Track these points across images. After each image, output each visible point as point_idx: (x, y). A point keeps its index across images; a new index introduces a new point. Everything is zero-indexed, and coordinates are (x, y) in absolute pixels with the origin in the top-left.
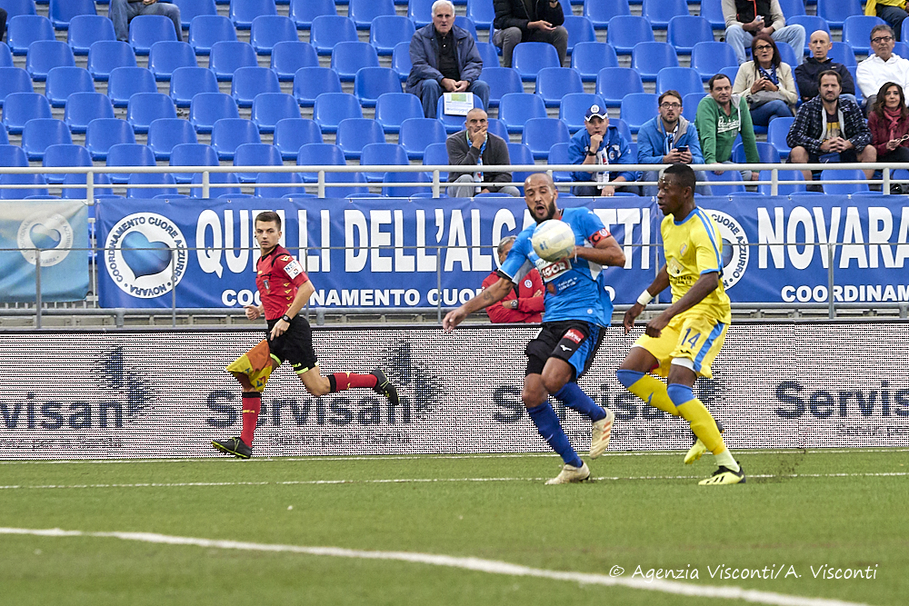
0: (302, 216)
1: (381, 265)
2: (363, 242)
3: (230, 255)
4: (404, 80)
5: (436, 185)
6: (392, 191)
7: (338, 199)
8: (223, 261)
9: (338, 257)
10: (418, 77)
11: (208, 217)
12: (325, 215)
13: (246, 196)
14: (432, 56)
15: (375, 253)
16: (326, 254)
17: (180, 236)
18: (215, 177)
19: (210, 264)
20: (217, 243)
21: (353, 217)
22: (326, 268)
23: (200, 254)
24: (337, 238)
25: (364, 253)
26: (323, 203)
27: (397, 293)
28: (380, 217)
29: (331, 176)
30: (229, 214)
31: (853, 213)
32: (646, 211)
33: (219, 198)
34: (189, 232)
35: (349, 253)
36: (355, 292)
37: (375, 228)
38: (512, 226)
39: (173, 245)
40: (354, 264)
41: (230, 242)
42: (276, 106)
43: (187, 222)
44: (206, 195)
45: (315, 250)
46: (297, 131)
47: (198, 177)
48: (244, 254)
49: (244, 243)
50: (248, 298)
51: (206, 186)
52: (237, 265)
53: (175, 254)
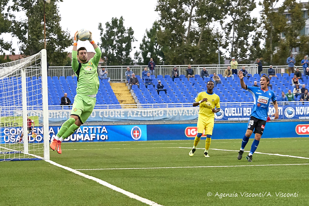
0: (238, 109)
2: (246, 112)
3: (229, 114)
6: (249, 105)
7: (243, 107)
8: (228, 115)
9: (243, 114)
11: (226, 109)
12: (241, 109)
13: (231, 106)
16: (241, 113)
17: (223, 111)
18: (227, 104)
19: (227, 115)
20: (227, 112)
21: (245, 109)
22: (241, 115)
23: (225, 114)
24: (243, 111)
26: (241, 107)
28: (248, 109)
29: (242, 104)
30: (229, 108)
31: (308, 107)
32: (282, 107)
34: (224, 111)
35: (244, 113)
36: (245, 118)
37: (247, 110)
39: (222, 112)
40: (245, 115)
41: (229, 112)
42: (235, 95)
43: (224, 110)
44: (226, 106)
45: (240, 113)
46: (237, 98)
47: (225, 104)
48: (231, 114)
49: (231, 112)
50: (231, 119)
51: (226, 105)
52: (230, 115)
53: (222, 114)
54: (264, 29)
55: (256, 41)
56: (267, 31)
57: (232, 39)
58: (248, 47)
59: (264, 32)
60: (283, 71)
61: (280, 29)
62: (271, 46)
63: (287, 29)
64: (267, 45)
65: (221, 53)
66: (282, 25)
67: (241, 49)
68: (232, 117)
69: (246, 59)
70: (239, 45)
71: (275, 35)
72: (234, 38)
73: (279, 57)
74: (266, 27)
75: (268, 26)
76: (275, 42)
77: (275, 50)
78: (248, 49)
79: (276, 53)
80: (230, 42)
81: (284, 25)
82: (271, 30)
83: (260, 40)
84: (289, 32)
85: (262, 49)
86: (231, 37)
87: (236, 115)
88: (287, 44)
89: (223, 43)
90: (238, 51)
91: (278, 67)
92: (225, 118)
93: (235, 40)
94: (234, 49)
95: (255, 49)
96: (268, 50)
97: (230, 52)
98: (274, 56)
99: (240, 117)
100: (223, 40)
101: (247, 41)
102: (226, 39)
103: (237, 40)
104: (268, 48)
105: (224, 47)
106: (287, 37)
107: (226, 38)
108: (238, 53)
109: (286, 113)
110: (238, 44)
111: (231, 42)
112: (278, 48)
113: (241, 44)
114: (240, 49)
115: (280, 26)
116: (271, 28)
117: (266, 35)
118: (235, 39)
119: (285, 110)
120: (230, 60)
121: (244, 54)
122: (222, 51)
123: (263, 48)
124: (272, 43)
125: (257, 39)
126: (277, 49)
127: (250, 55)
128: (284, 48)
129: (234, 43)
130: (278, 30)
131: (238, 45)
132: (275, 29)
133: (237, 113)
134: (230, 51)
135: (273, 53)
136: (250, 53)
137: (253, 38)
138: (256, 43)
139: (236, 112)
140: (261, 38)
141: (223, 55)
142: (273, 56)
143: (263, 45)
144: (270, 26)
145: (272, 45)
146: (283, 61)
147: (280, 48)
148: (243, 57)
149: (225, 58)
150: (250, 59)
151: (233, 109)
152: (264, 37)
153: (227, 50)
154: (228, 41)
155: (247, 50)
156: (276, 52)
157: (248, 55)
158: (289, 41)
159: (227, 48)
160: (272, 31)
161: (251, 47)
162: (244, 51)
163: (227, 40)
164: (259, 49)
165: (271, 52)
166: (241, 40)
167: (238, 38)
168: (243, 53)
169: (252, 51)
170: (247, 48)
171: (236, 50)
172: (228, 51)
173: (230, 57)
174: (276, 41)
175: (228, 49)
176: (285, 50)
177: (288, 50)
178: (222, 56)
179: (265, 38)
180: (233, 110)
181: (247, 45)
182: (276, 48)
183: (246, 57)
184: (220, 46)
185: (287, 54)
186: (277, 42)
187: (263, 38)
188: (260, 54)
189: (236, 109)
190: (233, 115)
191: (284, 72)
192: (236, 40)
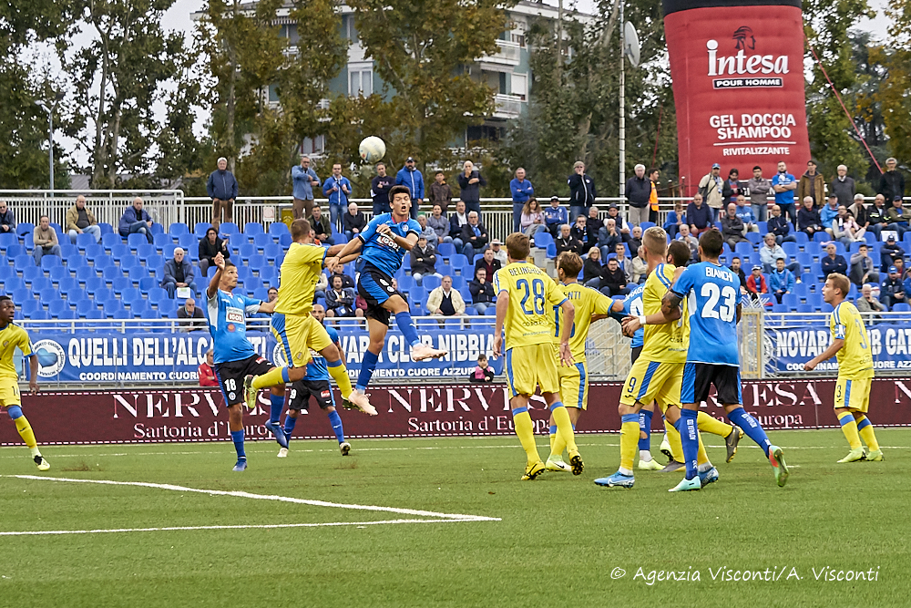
0: (115, 341)
1: (149, 362)
2: (141, 352)
3: (83, 358)
4: (160, 282)
5: (173, 327)
6: (155, 330)
7: (130, 334)
8: (80, 361)
9: (130, 359)
10: (166, 281)
11: (74, 342)
12: (125, 341)
13: (91, 332)
14: (173, 273)
15: (147, 357)
16: (125, 357)
17: (62, 350)
18: (76, 324)
19: (75, 362)
20: (78, 353)
21: (137, 341)
22: (125, 364)
23: (71, 358)
24: (130, 350)
25: (141, 357)
26: (124, 336)
27: (156, 374)
28: (149, 341)
29: (127, 324)
30: (83, 341)
31: (353, 339)
32: (264, 338)
33: (79, 334)
34: (66, 348)
35: (135, 357)
36: (138, 374)
37: (146, 346)
38: (206, 345)
39: (58, 354)
40: (137, 362)
41: (83, 352)
42: (103, 295)
43: (65, 344)
44: (73, 332)
45: (120, 356)
46: (113, 305)
47: (70, 324)
48: (90, 357)
49: (90, 352)
50: (91, 377)
51: (73, 328)
52: (87, 363)
53: (59, 358)
54: (207, 72)
55: (180, 111)
56: (216, 79)
57: (97, 103)
58: (153, 131)
59: (208, 82)
60: (269, 214)
61: (263, 74)
62: (230, 131)
63: (286, 73)
64: (218, 128)
65: (58, 152)
66: (268, 60)
67: (130, 139)
68: (92, 368)
69: (146, 172)
70: (123, 125)
71: (243, 93)
72: (102, 100)
73: (259, 168)
74: (213, 67)
75: (223, 62)
76: (244, 118)
77: (244, 143)
78: (152, 141)
79: (248, 154)
80: (89, 113)
81: (274, 60)
82: (230, 76)
83: (193, 108)
84: (291, 83)
85: (199, 139)
86: (93, 99)
87: (108, 362)
88: (287, 126)
89: (67, 116)
90: (119, 145)
91: (253, 202)
92: (67, 372)
93: (106, 109)
94: (103, 137)
95: (178, 141)
96: (221, 142)
97: (89, 150)
98: (242, 166)
99: (123, 369)
100: (65, 108)
101: (148, 111)
102: (78, 105)
103: (114, 110)
104: (219, 137)
105: (71, 131)
106: (284, 102)
107: (76, 98)
108: (118, 152)
109: (279, 355)
110: (121, 120)
111: (93, 116)
112: (252, 139)
113: (128, 123)
114: (125, 139)
115: (260, 64)
116: (231, 69)
117: (213, 93)
118: (106, 104)
119: (276, 348)
120: (89, 177)
121: (139, 157)
122: (62, 146)
123: (204, 138)
124: (236, 121)
125: (183, 105)
126: (253, 142)
127: (159, 161)
128: (275, 138)
129: (103, 118)
130: (256, 77)
131: (117, 126)
132: (245, 72)
133: (110, 355)
134: (91, 144)
135: (236, 154)
136: (157, 151)
137: (169, 103)
138: (180, 121)
139: (106, 352)
140: (198, 103)
141: (66, 158)
142: (238, 164)
143: (205, 126)
144: (229, 63)
145: (235, 128)
146: (271, 181)
147: (260, 138)
148: (136, 168)
149: (74, 168)
150: (159, 173)
151: (98, 341)
152: (207, 99)
153: (77, 141)
154: (84, 110)
155: (148, 144)
156: (246, 150)
157: (152, 159)
158: (291, 115)
159: (81, 134)
160: (233, 78)
161: (163, 132)
162: (138, 145)
163: (79, 108)
164: (190, 140)
165: (230, 149)
166: (128, 107)
167: (117, 103)
168: (134, 153)
169: (165, 147)
170: (149, 136)
171: (110, 140)
172: (82, 146)
173: (91, 165)
174: (248, 114)
175: (85, 138)
176: (280, 146)
177: (290, 144)
178: (62, 161)
179: (212, 102)
180: (95, 347)
181: (150, 124)
182: (247, 137)
183: (145, 168)
184: (55, 127)
185: (285, 159)
186: (253, 116)
187: (203, 101)
188: (194, 157)
189: (106, 341)
190: (98, 362)
191: (272, 220)
192: (109, 109)
